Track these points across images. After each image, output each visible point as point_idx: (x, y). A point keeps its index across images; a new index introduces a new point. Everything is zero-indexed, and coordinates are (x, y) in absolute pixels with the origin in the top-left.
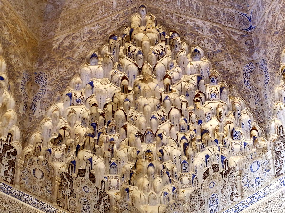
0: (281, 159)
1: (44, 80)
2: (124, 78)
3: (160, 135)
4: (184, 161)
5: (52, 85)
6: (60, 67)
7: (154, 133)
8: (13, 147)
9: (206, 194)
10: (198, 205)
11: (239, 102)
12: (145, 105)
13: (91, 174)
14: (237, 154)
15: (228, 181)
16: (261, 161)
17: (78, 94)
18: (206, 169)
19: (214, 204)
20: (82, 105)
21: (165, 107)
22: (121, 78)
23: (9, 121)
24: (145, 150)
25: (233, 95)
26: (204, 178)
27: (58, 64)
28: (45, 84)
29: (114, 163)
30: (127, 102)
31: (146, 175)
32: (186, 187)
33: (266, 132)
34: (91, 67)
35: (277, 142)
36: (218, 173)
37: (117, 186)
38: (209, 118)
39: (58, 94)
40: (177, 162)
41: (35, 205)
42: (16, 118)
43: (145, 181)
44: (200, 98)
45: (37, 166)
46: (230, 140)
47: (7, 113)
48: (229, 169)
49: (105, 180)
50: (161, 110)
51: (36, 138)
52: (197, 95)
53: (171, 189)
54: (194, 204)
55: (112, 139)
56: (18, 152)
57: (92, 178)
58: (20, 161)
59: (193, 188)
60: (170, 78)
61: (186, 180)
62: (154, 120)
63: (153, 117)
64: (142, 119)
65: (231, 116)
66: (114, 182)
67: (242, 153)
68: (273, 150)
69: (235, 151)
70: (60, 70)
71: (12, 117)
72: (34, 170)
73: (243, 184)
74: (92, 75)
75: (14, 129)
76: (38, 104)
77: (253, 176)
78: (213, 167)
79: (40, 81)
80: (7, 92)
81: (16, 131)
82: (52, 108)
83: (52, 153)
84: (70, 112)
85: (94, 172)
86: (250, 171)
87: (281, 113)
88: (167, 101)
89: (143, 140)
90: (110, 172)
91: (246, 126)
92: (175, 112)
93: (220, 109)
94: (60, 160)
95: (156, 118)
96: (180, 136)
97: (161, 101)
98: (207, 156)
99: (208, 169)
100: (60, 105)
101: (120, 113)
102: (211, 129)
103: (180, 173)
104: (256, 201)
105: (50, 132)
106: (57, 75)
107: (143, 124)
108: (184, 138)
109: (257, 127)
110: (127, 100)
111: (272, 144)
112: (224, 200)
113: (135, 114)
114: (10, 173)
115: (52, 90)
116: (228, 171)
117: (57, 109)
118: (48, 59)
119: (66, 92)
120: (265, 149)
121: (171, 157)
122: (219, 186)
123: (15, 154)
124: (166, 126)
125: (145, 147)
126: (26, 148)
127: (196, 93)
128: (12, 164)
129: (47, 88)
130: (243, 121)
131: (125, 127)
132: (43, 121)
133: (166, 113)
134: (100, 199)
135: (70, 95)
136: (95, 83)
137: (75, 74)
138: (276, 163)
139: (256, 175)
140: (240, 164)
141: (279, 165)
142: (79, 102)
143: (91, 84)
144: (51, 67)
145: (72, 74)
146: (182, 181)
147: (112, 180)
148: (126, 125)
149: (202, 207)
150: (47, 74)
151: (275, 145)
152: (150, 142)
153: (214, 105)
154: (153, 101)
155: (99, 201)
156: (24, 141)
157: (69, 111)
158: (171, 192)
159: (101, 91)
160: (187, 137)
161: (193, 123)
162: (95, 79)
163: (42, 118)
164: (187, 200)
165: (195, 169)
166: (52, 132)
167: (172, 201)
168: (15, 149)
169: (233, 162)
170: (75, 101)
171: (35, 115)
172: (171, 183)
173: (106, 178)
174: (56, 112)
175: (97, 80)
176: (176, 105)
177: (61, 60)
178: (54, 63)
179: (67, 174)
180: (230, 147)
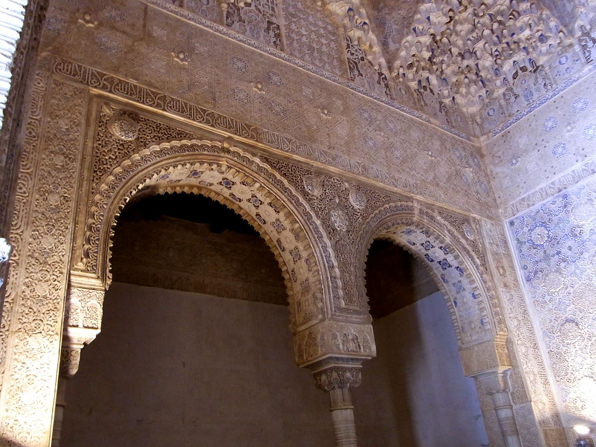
0: (588, 49)
1: (388, 22)
2: (451, 10)
3: (475, 53)
4: (496, 69)
5: (397, 24)
6: (399, 10)
7: (471, 51)
8: (383, 74)
9: (519, 89)
10: (513, 99)
11: (546, 12)
12: (461, 31)
13: (430, 89)
14: (545, 54)
15: (538, 76)
16: (569, 55)
17: (421, 28)
18: (515, 71)
19: (528, 95)
20: (425, 35)
21: (479, 30)
22: (448, 10)
23: (375, 55)
24: (466, 65)
25: (541, 8)
26: (514, 78)
27: (396, 8)
28: (390, 25)
29: (444, 79)
30: (448, 31)
31: (464, 85)
32: (499, 88)
33: (571, 33)
34: (426, 5)
35: (582, 38)
36: (527, 73)
37: (449, 95)
38: (522, 29)
39: (406, 30)
40: (490, 70)
41: (409, 113)
42: (381, 52)
43: (463, 90)
44: (513, 15)
45: (401, 86)
46: (539, 44)
47: (373, 49)
48: (538, 67)
49: (439, 92)
50: (475, 32)
51: (397, 65)
52: (511, 14)
53: (484, 92)
54: (509, 99)
55: (443, 60)
56: (388, 78)
57: (432, 91)
58: (391, 83)
59: (505, 88)
60: (485, 5)
61: (498, 83)
62: (469, 42)
63: (469, 39)
64: (460, 43)
65: (541, 24)
66: (446, 92)
67: (548, 53)
68: (580, 44)
69: (542, 52)
70: (400, 12)
71: (377, 52)
72: (400, 89)
73: (554, 75)
74: (428, 11)
75: (381, 60)
76: (390, 40)
77: (562, 68)
78: (521, 69)
79: (384, 24)
80: (371, 33)
81: (383, 61)
82: (404, 41)
83: (406, 75)
84: (416, 43)
85: (431, 87)
86: (559, 64)
87: (582, 15)
88: (479, 25)
89: (463, 58)
90: (442, 85)
91: (554, 30)
92: (487, 32)
93: (530, 22)
94: (413, 80)
95: (470, 40)
96: (494, 49)
97: (474, 25)
98: (514, 62)
99: (517, 71)
100: (409, 38)
101: (445, 40)
102: (523, 38)
103: (494, 78)
104: (571, 84)
105: (405, 59)
106: (399, 16)
107: (461, 46)
108: (496, 50)
109: (564, 29)
110: (448, 29)
111: (577, 40)
112: (538, 90)
113: (455, 39)
114: (388, 92)
115: (398, 28)
116: (536, 69)
117: (407, 42)
118: (385, 6)
119: (412, 27)
120: (571, 45)
121: (485, 68)
122: (531, 81)
123: (385, 78)
124: (481, 44)
125: (466, 63)
126: (393, 73)
127: (510, 12)
128: (387, 86)
129: (393, 27)
130: (551, 27)
131: (450, 50)
132: (400, 51)
133: (480, 34)
134: (440, 105)
135: (414, 30)
136: (431, 18)
137: (415, 13)
138: (584, 53)
139: (566, 66)
140: (547, 61)
141: (587, 54)
142: (422, 34)
143: (428, 18)
144: (390, 12)
145: (412, 13)
146: (495, 84)
147: (444, 91)
148: (451, 48)
149: (517, 100)
150: (388, 17)
151: (580, 41)
152: (470, 58)
153: (526, 19)
154: (467, 27)
155: (440, 108)
156: (390, 68)
157: (416, 41)
158: (485, 94)
159: (435, 23)
160: (499, 50)
161: (505, 37)
162: (431, 14)
163: (398, 50)
164: (502, 97)
165: (505, 73)
166: (407, 59)
167: (487, 101)
168: (385, 76)
169: (542, 61)
170: (419, 34)
171: (390, 49)
172: (484, 87)
173: (440, 91)
174: (406, 44)
175: (432, 15)
176: (487, 27)
177: (397, 5)
178: (391, 8)
179: (418, 90)
180: (539, 50)
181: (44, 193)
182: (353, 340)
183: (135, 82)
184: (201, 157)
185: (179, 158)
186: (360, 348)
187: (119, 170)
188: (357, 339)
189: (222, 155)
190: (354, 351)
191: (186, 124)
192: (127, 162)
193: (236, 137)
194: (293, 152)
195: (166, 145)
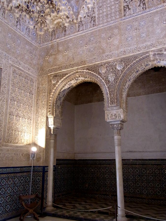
181: (42, 102)
182: (114, 115)
183: (56, 67)
184: (71, 77)
185: (66, 81)
186: (117, 117)
187: (54, 91)
188: (116, 114)
189: (76, 74)
190: (114, 119)
191: (67, 71)
192: (55, 88)
193: (79, 67)
194: (96, 62)
195: (63, 79)
